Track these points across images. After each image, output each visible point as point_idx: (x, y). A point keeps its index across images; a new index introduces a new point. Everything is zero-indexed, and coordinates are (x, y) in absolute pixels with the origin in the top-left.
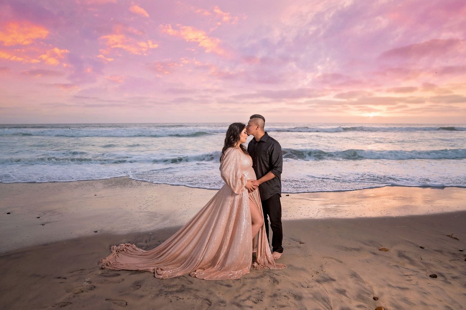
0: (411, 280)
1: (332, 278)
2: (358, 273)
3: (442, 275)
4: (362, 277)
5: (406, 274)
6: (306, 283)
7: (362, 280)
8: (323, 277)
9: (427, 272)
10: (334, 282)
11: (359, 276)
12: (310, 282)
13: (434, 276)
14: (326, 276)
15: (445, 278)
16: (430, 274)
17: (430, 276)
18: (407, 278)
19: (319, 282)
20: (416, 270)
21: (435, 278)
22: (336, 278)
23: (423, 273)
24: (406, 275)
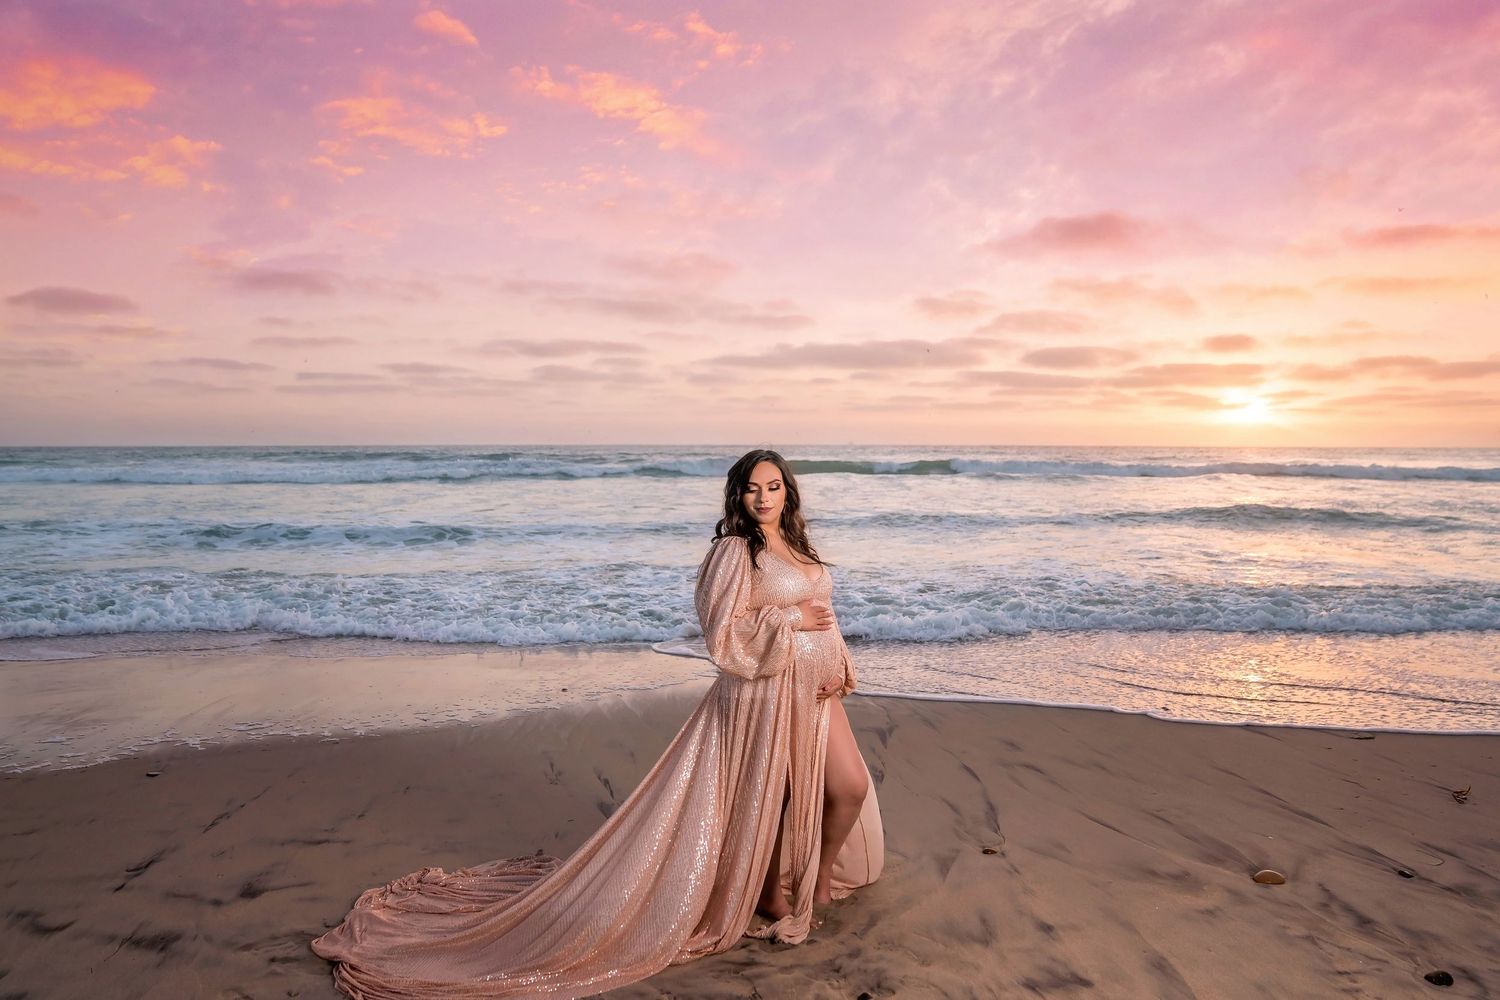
0: (1357, 991)
1: (1082, 974)
2: (1172, 960)
3: (1471, 977)
4: (1185, 974)
5: (1341, 968)
6: (990, 990)
7: (1184, 984)
8: (1050, 972)
9: (1415, 962)
10: (1085, 989)
11: (1175, 971)
12: (1006, 990)
13: (1441, 980)
14: (1061, 970)
15: (1481, 985)
16: (1427, 972)
17: (1428, 978)
18: (1345, 982)
19: (1033, 989)
20: (1379, 956)
21: (1443, 988)
22: (1094, 976)
23: (1403, 968)
24: (1340, 973)
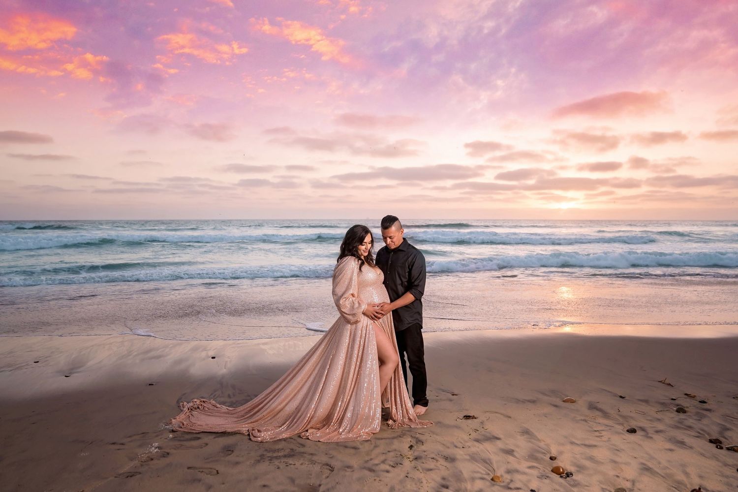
0: (602, 436)
1: (496, 436)
2: (531, 430)
3: (643, 429)
4: (536, 434)
5: (596, 429)
6: (461, 443)
7: (537, 437)
8: (484, 435)
9: (624, 426)
10: (498, 441)
11: (533, 433)
12: (467, 442)
13: (632, 431)
14: (488, 435)
15: (646, 432)
16: (627, 429)
17: (628, 431)
18: (597, 434)
19: (478, 441)
20: (610, 425)
21: (633, 434)
22: (501, 436)
23: (619, 428)
24: (595, 431)
